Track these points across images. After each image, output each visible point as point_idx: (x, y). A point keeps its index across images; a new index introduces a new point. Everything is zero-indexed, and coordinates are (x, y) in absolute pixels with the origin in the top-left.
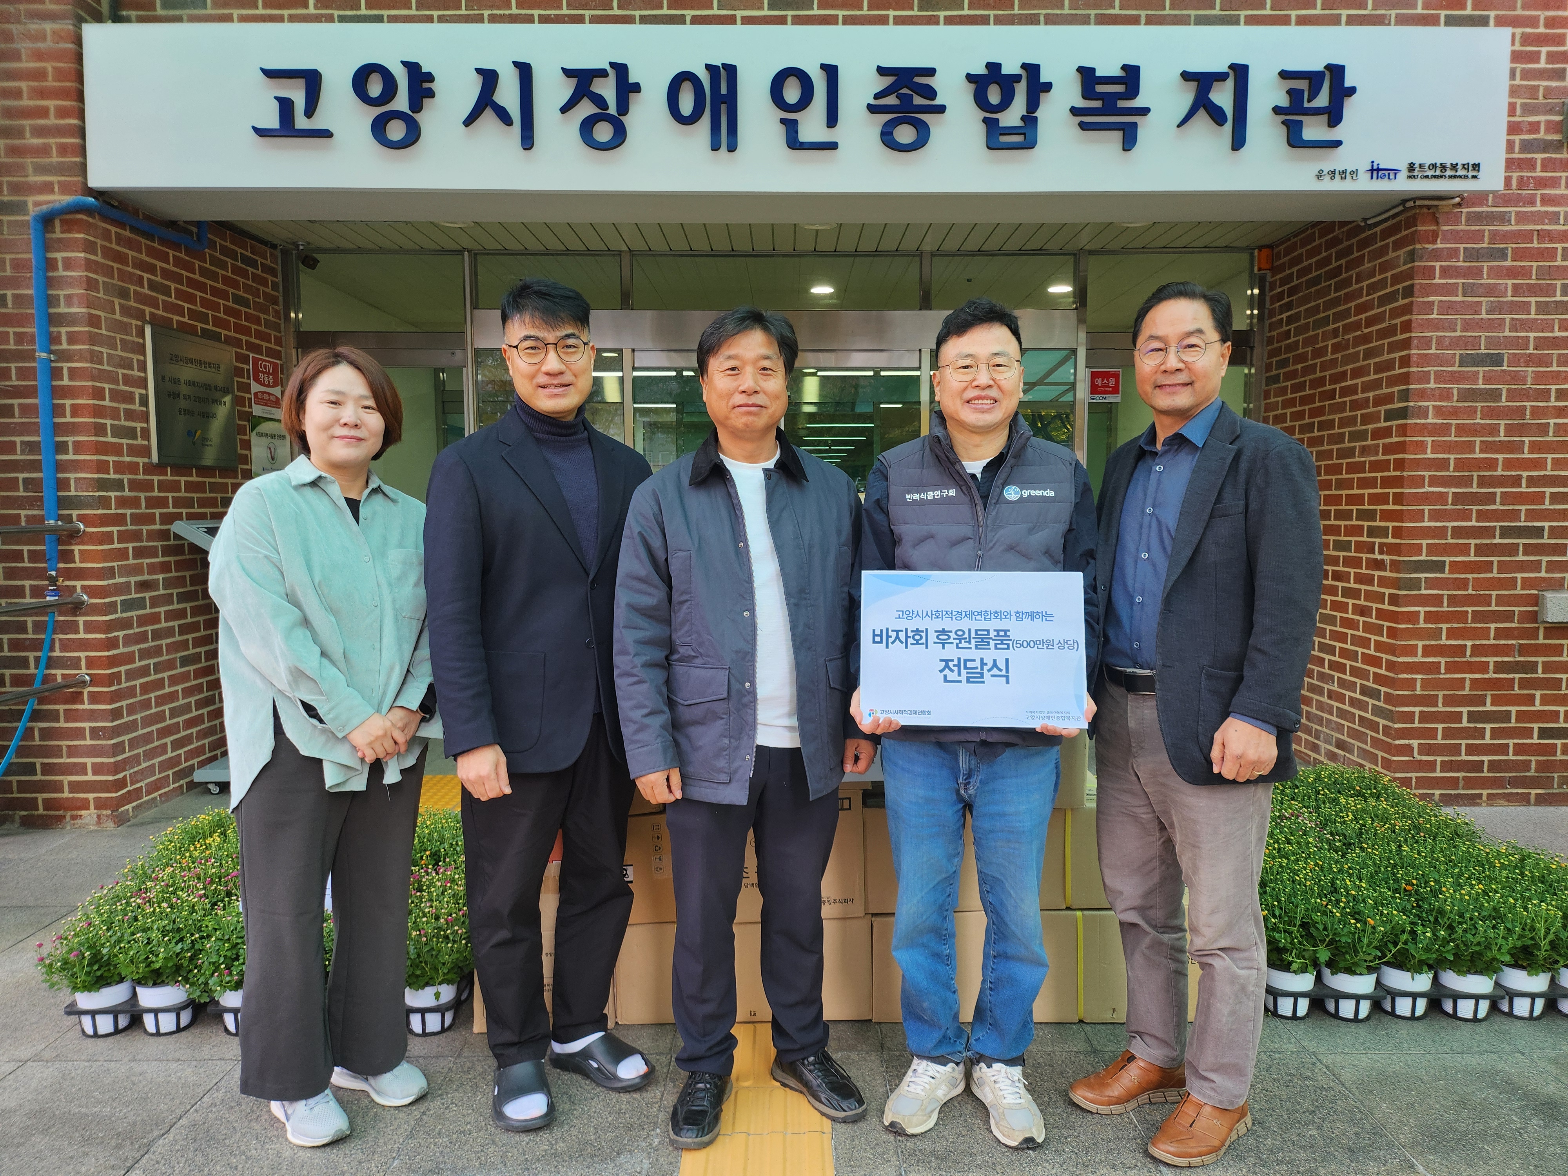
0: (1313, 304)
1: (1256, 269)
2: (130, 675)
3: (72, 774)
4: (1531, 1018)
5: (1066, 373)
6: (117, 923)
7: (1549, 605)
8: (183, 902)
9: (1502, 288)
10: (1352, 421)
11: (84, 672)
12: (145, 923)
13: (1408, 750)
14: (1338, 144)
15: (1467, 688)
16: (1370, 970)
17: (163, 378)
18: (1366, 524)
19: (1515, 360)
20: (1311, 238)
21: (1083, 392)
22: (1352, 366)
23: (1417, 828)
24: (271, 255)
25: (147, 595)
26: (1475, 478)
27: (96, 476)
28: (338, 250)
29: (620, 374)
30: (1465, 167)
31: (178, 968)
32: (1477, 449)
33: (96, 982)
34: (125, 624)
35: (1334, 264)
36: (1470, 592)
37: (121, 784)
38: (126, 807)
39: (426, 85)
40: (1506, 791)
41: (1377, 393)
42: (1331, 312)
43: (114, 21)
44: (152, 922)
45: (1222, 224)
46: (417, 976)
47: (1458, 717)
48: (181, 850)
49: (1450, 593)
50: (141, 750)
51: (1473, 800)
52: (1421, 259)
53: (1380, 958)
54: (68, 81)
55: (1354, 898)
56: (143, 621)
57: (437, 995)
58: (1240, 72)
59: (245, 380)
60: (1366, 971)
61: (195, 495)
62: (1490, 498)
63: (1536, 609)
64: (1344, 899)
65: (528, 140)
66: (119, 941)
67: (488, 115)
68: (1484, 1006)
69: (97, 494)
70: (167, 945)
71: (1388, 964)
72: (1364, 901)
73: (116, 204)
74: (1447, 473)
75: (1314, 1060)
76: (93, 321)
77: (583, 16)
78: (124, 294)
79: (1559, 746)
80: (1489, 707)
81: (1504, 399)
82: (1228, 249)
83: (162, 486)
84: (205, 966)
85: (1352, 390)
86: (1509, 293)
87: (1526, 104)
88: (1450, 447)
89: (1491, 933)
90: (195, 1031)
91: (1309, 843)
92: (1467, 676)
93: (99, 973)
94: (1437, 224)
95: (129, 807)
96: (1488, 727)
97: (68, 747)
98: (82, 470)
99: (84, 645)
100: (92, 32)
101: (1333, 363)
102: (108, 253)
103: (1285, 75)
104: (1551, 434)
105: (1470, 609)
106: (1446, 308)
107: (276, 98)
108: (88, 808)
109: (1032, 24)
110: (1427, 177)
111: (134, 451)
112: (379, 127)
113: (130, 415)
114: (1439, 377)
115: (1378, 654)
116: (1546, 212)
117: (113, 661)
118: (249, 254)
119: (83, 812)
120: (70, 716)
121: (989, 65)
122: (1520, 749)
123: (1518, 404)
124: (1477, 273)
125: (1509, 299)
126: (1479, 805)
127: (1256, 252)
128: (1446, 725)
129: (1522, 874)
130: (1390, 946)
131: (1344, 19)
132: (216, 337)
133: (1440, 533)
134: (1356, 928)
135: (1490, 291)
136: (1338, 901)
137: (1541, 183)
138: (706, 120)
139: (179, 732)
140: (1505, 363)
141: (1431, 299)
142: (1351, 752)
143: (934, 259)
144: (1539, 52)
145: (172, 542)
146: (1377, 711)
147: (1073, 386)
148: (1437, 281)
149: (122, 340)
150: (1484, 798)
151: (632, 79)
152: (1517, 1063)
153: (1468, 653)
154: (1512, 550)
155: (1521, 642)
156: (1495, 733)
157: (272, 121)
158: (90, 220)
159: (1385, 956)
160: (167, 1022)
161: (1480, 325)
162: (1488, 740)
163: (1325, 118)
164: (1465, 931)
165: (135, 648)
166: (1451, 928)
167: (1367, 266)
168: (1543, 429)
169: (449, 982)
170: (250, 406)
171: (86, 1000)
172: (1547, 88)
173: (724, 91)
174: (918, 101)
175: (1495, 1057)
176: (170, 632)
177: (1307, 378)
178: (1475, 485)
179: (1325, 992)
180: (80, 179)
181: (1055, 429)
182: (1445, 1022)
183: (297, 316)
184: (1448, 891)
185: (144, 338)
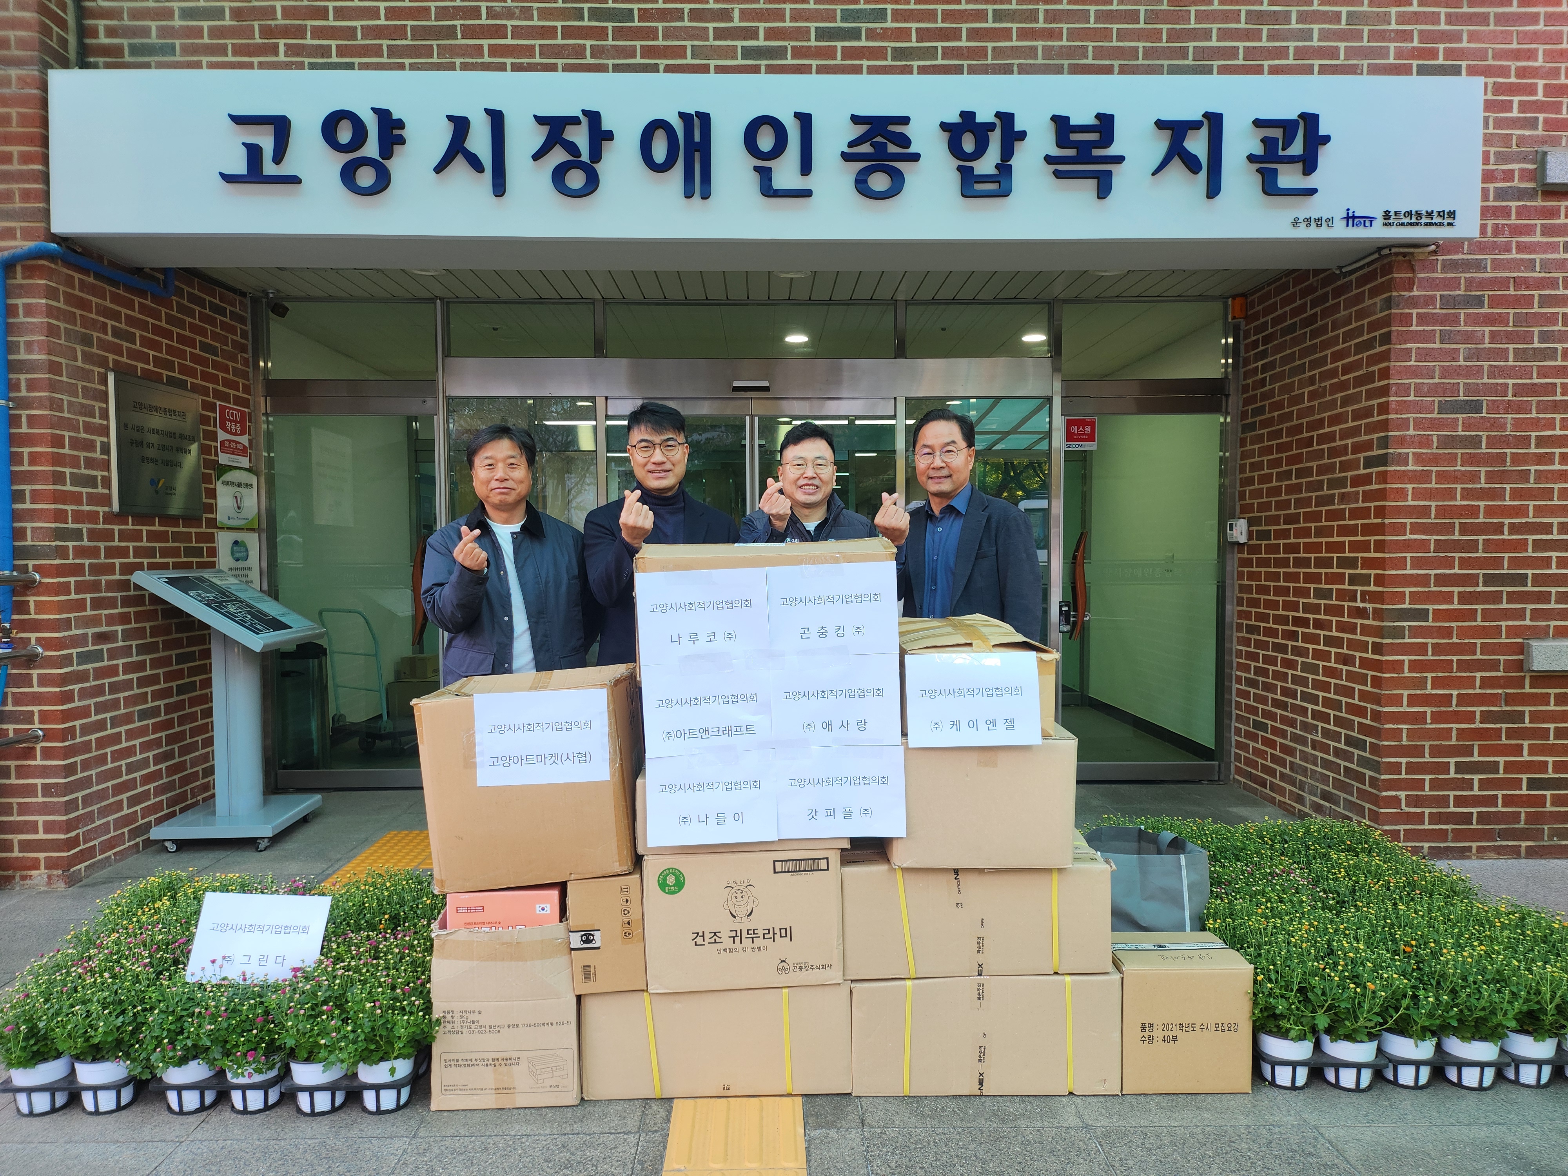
0: (1288, 352)
1: (1230, 317)
2: (86, 730)
3: (22, 833)
4: (1538, 1086)
5: (1040, 422)
6: (55, 994)
7: (1535, 653)
8: (126, 972)
9: (1479, 334)
10: (1331, 468)
11: (37, 727)
12: (85, 994)
13: (1396, 801)
14: (1312, 192)
15: (1454, 738)
16: (1371, 1037)
17: (126, 426)
18: (1347, 572)
19: (1494, 407)
20: (1285, 287)
21: (1059, 441)
22: (1329, 414)
23: (1412, 885)
24: (241, 303)
25: (105, 647)
26: (1457, 526)
27: (53, 525)
28: (309, 299)
29: (594, 423)
30: (1441, 214)
31: (119, 1043)
32: (1458, 496)
33: (32, 1058)
34: (82, 677)
35: (1309, 312)
36: (1455, 640)
37: (74, 842)
38: (78, 867)
39: (396, 132)
40: (1496, 844)
41: (1355, 440)
42: (1307, 360)
43: (80, 68)
44: (93, 993)
45: (1195, 272)
46: (372, 1051)
47: (1445, 768)
48: (128, 914)
49: (1435, 641)
50: (95, 807)
51: (1463, 853)
52: (1398, 306)
53: (1381, 1025)
54: (33, 127)
55: (1352, 960)
56: (100, 673)
57: (393, 1071)
58: (1214, 121)
59: (212, 428)
60: (1366, 1038)
61: (157, 545)
62: (1472, 546)
63: (1521, 657)
64: (1342, 963)
65: (499, 188)
66: (57, 1014)
67: (460, 162)
68: (1489, 1073)
69: (54, 544)
70: (107, 1018)
71: (1390, 1030)
72: (1362, 963)
73: (80, 250)
74: (1429, 521)
75: (1316, 1134)
76: (54, 367)
77: (556, 64)
78: (86, 341)
79: (1548, 798)
80: (1476, 758)
81: (1484, 446)
82: (1202, 297)
83: (123, 536)
84: (147, 1041)
85: (1331, 437)
86: (1487, 340)
87: (1499, 152)
88: (1430, 494)
89: (1496, 997)
90: (136, 1109)
91: (1303, 902)
92: (1454, 726)
93: (35, 1048)
94: (1413, 271)
95: (82, 866)
96: (1476, 778)
97: (19, 804)
98: (39, 520)
99: (37, 699)
100: (58, 78)
101: (1310, 410)
102: (70, 299)
103: (1259, 123)
104: (1532, 481)
105: (1455, 658)
106: (1424, 355)
107: (244, 144)
108: (38, 868)
109: (1005, 73)
110: (1403, 224)
111: (93, 499)
112: (348, 175)
113: (90, 463)
114: (1418, 424)
115: (1362, 704)
116: (1522, 259)
117: (67, 716)
118: (217, 301)
119: (33, 873)
120: (22, 772)
121: (963, 114)
122: (1509, 801)
123: (1498, 451)
124: (1454, 320)
125: (1487, 346)
126: (1469, 858)
127: (1230, 301)
128: (1433, 776)
129: (1523, 934)
130: (1391, 1011)
131: (1316, 69)
132: (182, 385)
133: (1423, 580)
134: (1356, 992)
135: (1468, 338)
136: (1336, 964)
137: (1516, 231)
138: (679, 167)
139: (136, 788)
140: (1484, 410)
141: (1409, 346)
142: (1337, 804)
143: (909, 307)
144: (1511, 102)
145: (132, 593)
146: (1362, 761)
147: (1049, 435)
148: (1414, 328)
149: (83, 387)
150: (1474, 850)
151: (605, 126)
152: (1527, 1135)
153: (1454, 702)
154: (1496, 597)
155: (1508, 691)
156: (1483, 785)
157: (241, 168)
158: (53, 266)
159: (1386, 1022)
160: (107, 1100)
161: (1458, 372)
162: (1476, 792)
163: (1299, 166)
164: (1469, 995)
165: (91, 702)
166: (1454, 992)
167: (1343, 313)
168: (1524, 476)
169: (405, 1057)
170: (217, 455)
171: (22, 1077)
172: (1519, 137)
173: (697, 138)
174: (892, 149)
175: (1503, 1128)
176: (127, 686)
177: (1284, 426)
178: (1457, 533)
179: (1324, 1060)
180: (43, 224)
181: (1028, 478)
182: (1450, 1091)
183: (266, 364)
184: (1449, 954)
185: (106, 385)
